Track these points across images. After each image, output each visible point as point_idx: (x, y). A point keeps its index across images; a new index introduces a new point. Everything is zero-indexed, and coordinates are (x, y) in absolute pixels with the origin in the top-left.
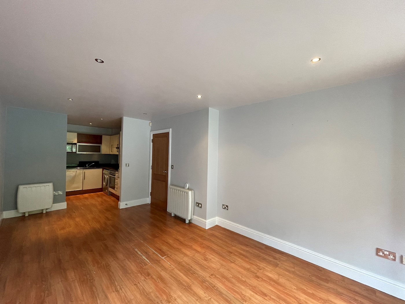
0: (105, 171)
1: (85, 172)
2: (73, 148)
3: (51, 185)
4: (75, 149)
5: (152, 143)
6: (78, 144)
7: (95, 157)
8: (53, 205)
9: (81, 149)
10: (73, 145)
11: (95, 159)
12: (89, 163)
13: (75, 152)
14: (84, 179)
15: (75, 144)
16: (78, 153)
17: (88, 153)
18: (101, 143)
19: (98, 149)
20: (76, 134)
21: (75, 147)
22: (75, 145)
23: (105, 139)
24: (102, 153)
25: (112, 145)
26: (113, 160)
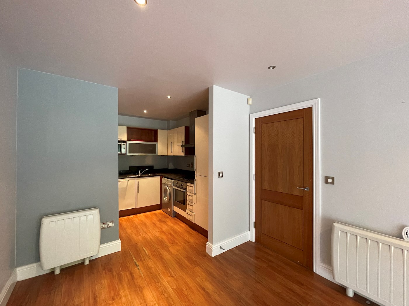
0: (164, 180)
1: (138, 182)
2: (123, 148)
3: (96, 212)
4: (125, 149)
5: (254, 135)
6: (128, 142)
7: (148, 160)
8: (101, 246)
9: (132, 149)
10: (122, 144)
11: (148, 162)
12: (143, 168)
13: (125, 153)
14: (138, 193)
15: (125, 142)
16: (128, 154)
17: (141, 154)
18: (156, 140)
19: (153, 149)
20: (125, 128)
21: (125, 146)
22: (125, 144)
23: (161, 135)
24: (158, 155)
25: (172, 143)
26: (171, 163)
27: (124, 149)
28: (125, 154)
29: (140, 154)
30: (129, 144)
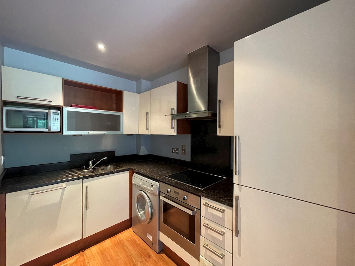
2: (53, 120)
6: (66, 109)
11: (107, 145)
13: (59, 130)
15: (58, 108)
17: (92, 133)
18: (119, 108)
21: (59, 116)
24: (124, 134)
25: (148, 113)
26: (144, 147)
27: (57, 122)
28: (59, 132)
29: (90, 132)
30: (69, 112)
